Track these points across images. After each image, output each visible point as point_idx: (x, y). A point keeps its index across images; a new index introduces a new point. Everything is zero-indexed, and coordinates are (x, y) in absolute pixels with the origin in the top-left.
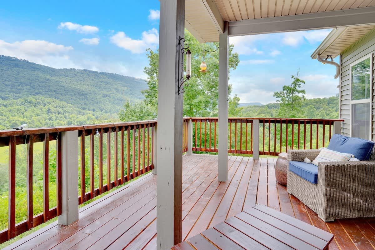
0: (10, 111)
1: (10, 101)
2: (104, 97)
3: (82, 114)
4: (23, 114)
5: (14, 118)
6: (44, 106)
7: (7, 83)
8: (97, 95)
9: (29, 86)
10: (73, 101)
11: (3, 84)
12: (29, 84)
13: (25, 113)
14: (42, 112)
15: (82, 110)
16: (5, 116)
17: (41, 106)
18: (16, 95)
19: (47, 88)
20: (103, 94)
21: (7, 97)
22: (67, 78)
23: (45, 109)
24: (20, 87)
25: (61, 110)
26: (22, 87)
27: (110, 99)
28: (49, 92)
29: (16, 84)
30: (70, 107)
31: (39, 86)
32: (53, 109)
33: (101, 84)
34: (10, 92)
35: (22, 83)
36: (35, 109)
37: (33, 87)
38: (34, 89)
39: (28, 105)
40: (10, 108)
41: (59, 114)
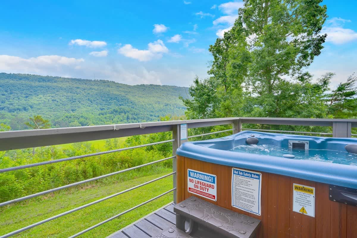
0: (105, 118)
1: (105, 111)
2: (166, 106)
3: (150, 120)
4: (113, 120)
5: (108, 122)
6: (125, 114)
7: (103, 99)
8: (161, 104)
9: (116, 100)
10: (144, 110)
11: (101, 99)
12: (116, 99)
13: (114, 120)
14: (124, 119)
15: (150, 117)
16: (103, 121)
17: (123, 114)
18: (109, 107)
19: (127, 100)
20: (166, 103)
21: (103, 109)
22: (139, 92)
23: (126, 116)
24: (111, 101)
25: (136, 117)
26: (112, 100)
27: (170, 107)
28: (128, 103)
29: (109, 99)
30: (142, 114)
31: (122, 99)
32: (130, 116)
33: (163, 95)
34: (105, 105)
35: (112, 98)
36: (119, 116)
37: (118, 101)
38: (118, 102)
39: (116, 114)
40: (105, 116)
41: (134, 120)
